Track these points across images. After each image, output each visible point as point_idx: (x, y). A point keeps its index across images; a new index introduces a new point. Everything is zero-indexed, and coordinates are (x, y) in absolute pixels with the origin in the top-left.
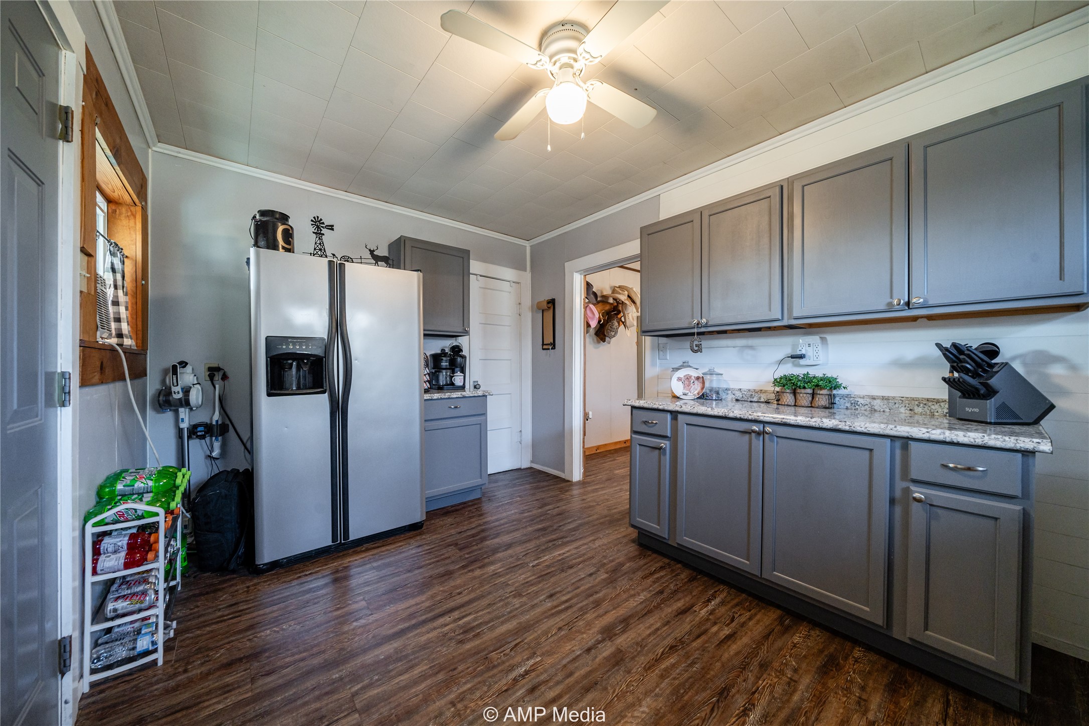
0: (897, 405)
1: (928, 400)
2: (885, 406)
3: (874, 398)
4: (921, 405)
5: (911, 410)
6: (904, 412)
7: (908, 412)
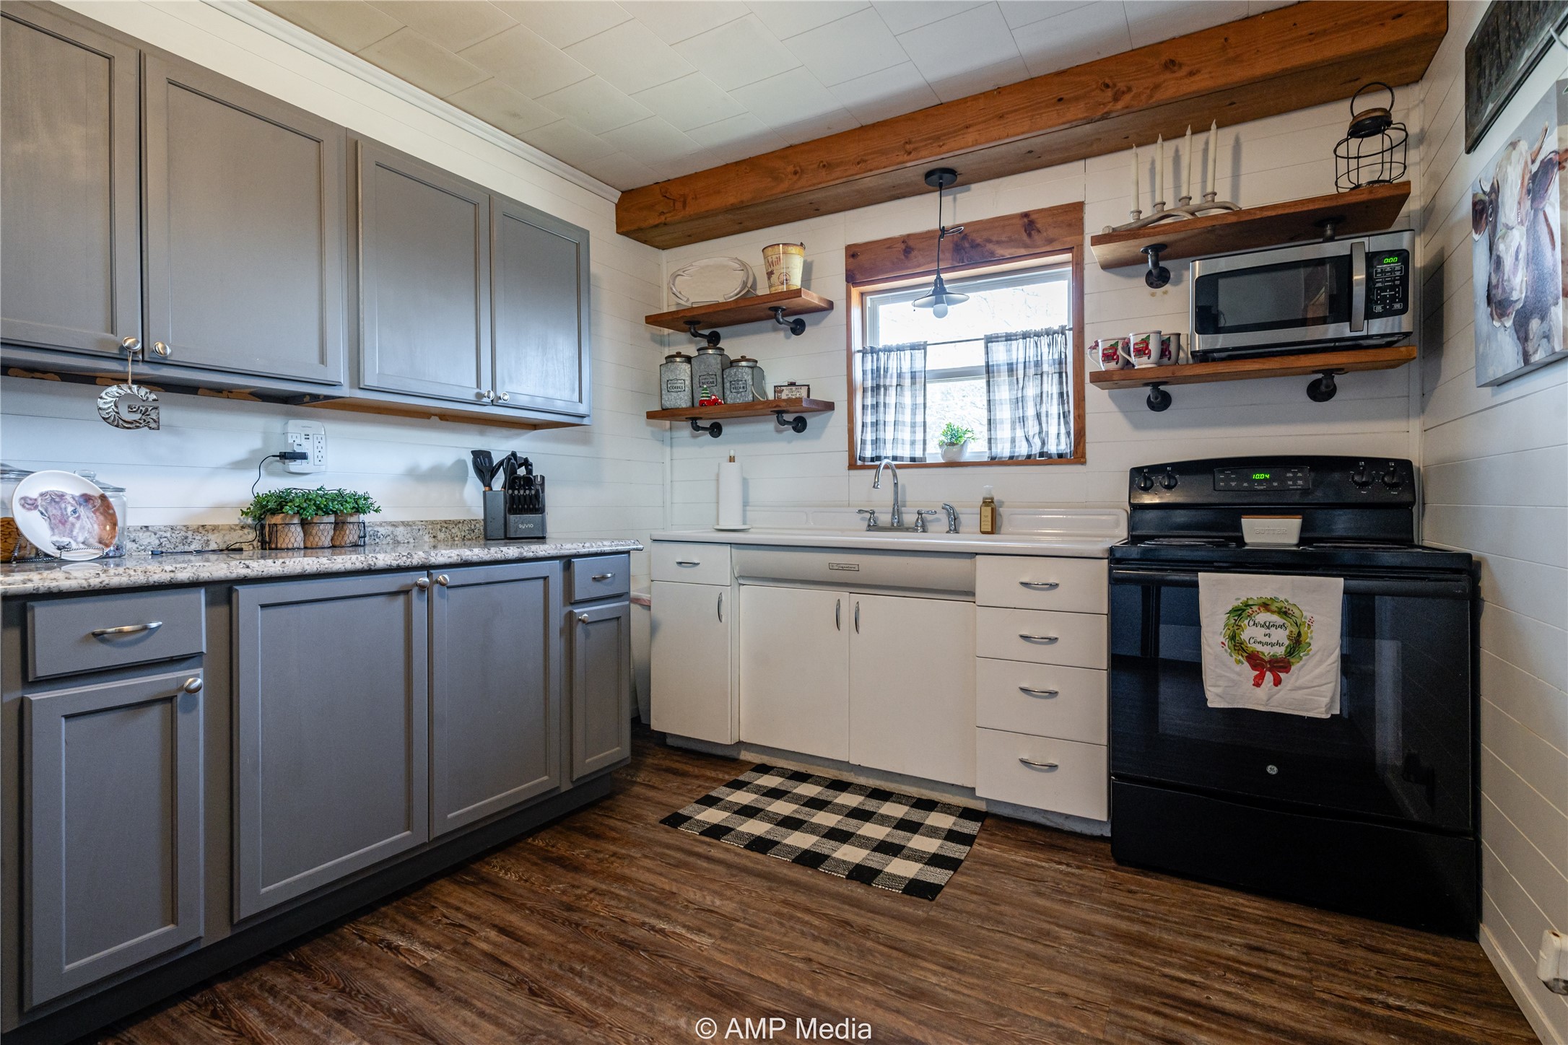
0: (421, 532)
1: (445, 522)
2: (409, 535)
3: (394, 525)
4: (444, 529)
5: (434, 537)
6: (428, 540)
7: (432, 540)
